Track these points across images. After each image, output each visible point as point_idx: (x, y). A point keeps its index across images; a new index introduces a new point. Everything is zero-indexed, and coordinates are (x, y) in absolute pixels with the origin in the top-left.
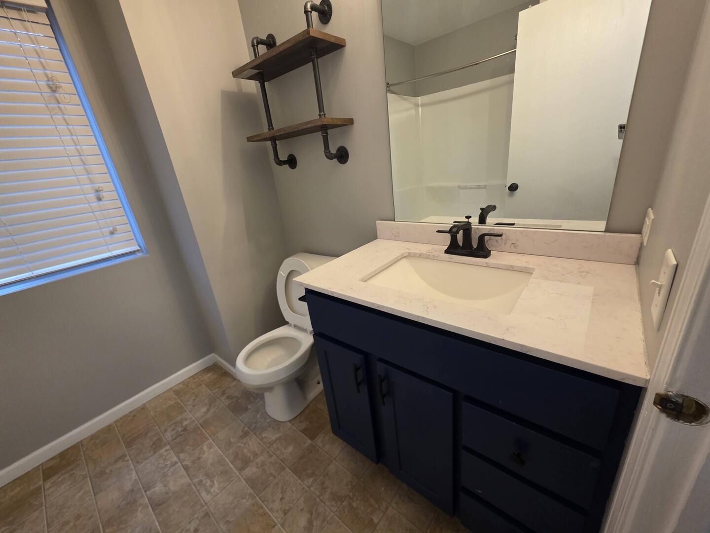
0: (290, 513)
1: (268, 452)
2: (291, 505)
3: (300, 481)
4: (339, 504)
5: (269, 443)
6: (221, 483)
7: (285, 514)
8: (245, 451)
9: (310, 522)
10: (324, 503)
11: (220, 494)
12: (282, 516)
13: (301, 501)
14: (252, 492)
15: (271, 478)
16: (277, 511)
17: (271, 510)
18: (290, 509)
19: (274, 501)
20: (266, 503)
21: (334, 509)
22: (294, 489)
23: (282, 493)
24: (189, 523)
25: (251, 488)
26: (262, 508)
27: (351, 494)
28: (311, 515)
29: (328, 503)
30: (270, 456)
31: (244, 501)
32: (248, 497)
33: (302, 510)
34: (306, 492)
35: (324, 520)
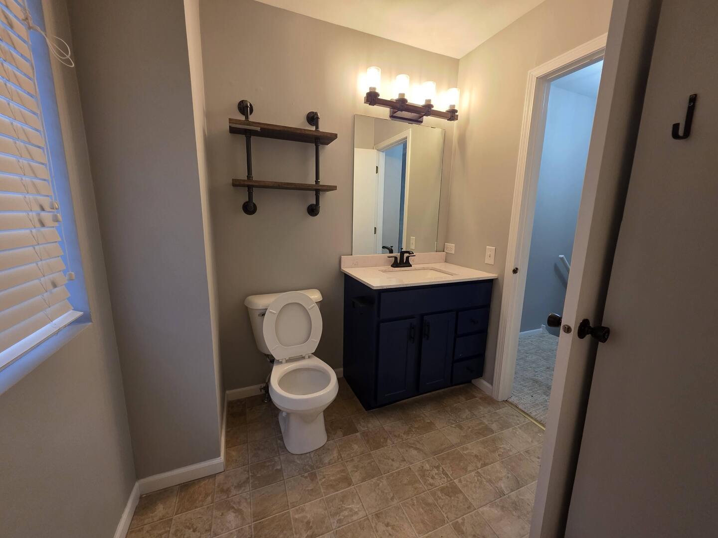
0: (405, 458)
1: (347, 461)
2: (401, 456)
3: (386, 447)
4: (412, 432)
5: (339, 459)
6: (353, 502)
7: (405, 460)
8: (332, 478)
9: (416, 449)
10: (408, 439)
11: (363, 504)
12: (405, 462)
13: (401, 450)
14: (376, 478)
15: (373, 464)
16: (400, 465)
17: (397, 468)
18: (402, 457)
19: (392, 465)
20: (390, 471)
21: (414, 435)
22: (390, 452)
23: (388, 459)
24: (377, 531)
25: (373, 478)
26: (392, 474)
27: (409, 426)
28: (412, 447)
29: (410, 437)
30: (353, 460)
31: (381, 484)
32: (378, 482)
33: (407, 451)
34: (396, 446)
35: (418, 442)
